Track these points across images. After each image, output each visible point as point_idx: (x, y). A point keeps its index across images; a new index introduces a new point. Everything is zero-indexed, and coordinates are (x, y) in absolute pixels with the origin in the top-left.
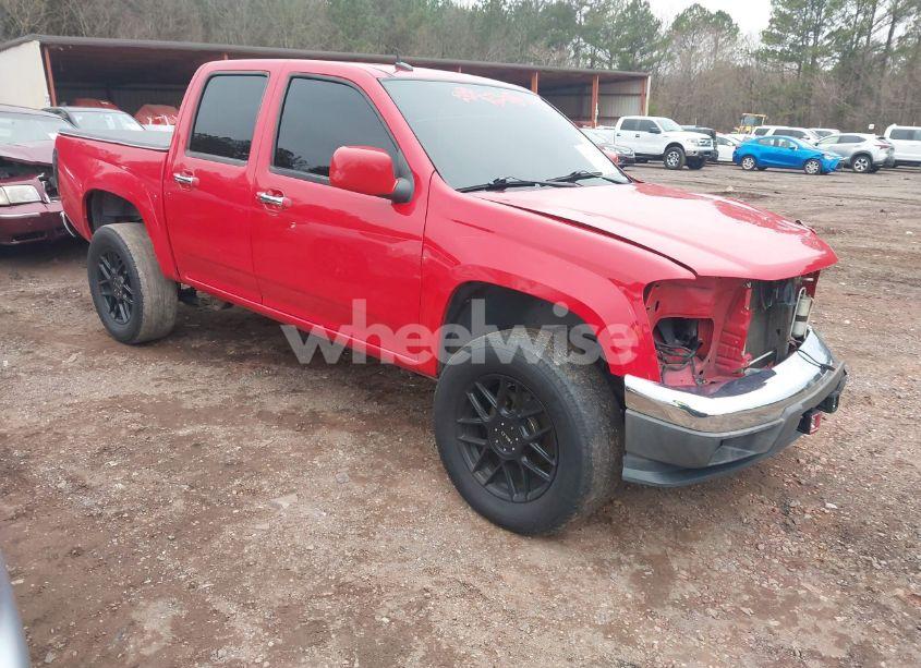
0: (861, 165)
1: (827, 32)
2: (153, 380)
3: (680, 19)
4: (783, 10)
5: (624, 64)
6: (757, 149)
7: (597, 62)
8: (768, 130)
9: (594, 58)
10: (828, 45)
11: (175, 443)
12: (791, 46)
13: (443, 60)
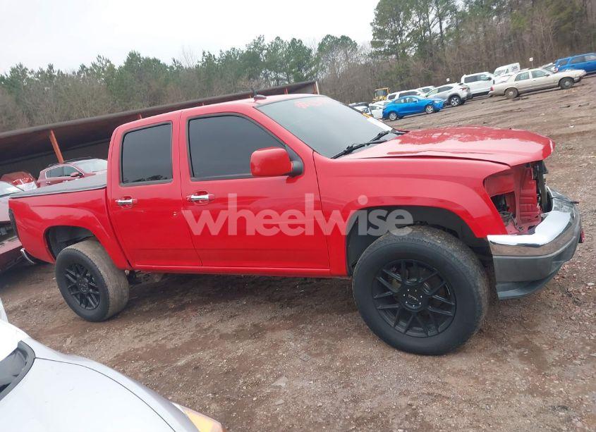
0: (455, 102)
1: (407, 34)
2: (135, 338)
3: (321, 46)
4: (378, 27)
5: (298, 78)
6: (396, 106)
7: (280, 81)
8: (395, 95)
9: (278, 79)
10: (410, 40)
11: (181, 370)
12: (389, 46)
13: (188, 101)
